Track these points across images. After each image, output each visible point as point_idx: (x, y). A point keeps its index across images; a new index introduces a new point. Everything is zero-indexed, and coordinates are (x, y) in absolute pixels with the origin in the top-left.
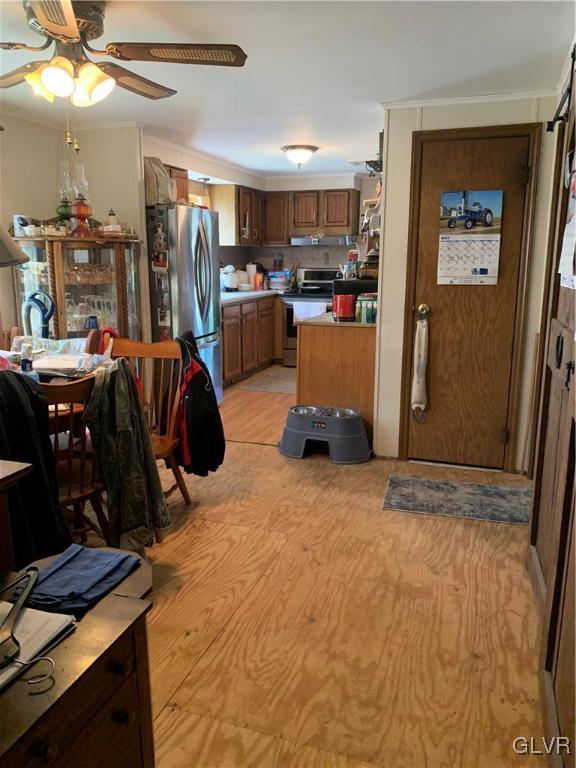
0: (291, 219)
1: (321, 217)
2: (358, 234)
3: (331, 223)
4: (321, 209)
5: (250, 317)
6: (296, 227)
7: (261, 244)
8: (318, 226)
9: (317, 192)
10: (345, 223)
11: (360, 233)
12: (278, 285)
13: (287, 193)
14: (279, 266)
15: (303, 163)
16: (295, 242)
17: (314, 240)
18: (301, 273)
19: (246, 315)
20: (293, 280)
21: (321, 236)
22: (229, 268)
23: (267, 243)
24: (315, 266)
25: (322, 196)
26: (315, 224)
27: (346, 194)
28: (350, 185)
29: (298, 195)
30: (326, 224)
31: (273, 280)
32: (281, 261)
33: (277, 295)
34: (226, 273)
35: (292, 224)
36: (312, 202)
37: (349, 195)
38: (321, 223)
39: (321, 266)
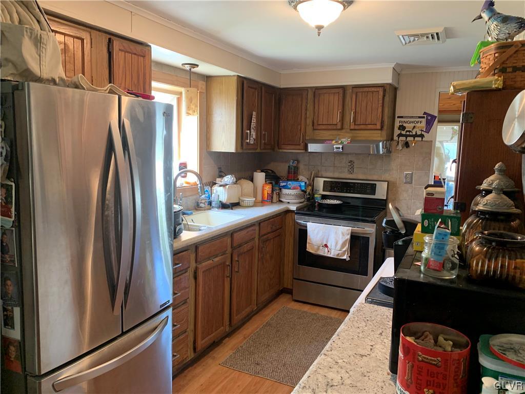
0: (309, 121)
1: (347, 119)
2: (392, 139)
3: (358, 126)
4: (347, 108)
5: (246, 248)
6: (314, 129)
7: (273, 149)
8: (342, 128)
9: (343, 88)
10: (379, 127)
11: (396, 138)
12: (291, 198)
13: (306, 89)
14: (293, 175)
15: (325, 24)
16: (312, 147)
17: (337, 146)
18: (320, 183)
19: (240, 246)
20: (309, 189)
21: (346, 141)
22: (228, 179)
23: (279, 149)
24: (336, 175)
25: (349, 92)
26: (339, 127)
27: (381, 90)
28: (387, 78)
29: (317, 91)
30: (352, 127)
31: (285, 191)
32: (296, 168)
33: (288, 211)
34: (224, 186)
35: (310, 128)
36: (335, 100)
37: (385, 91)
38: (346, 126)
39: (344, 175)
